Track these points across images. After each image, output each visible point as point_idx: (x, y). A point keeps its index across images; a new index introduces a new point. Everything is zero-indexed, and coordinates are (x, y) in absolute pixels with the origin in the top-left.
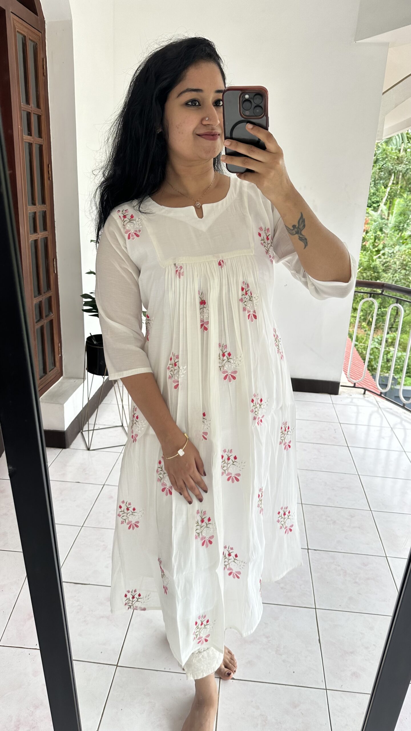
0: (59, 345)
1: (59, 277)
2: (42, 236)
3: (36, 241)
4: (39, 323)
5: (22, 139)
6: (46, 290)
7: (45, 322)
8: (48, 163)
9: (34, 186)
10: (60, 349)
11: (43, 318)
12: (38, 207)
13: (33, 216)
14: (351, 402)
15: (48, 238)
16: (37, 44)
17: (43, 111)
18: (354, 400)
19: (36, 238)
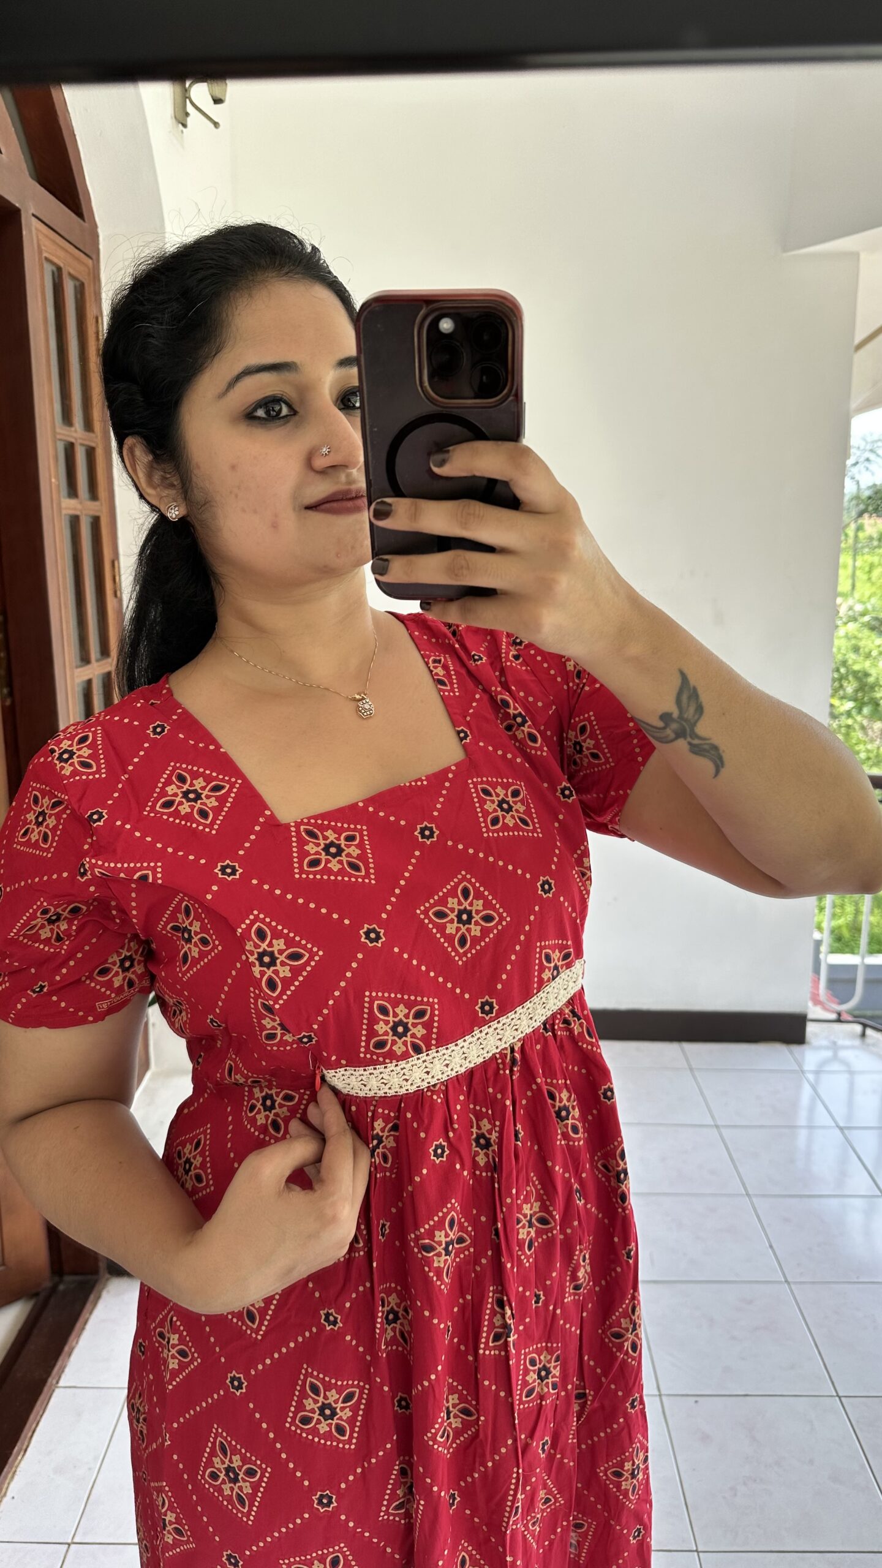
5: (60, 508)
8: (112, 558)
12: (94, 668)
14: (835, 1057)
16: (82, 285)
17: (99, 438)
18: (843, 1054)
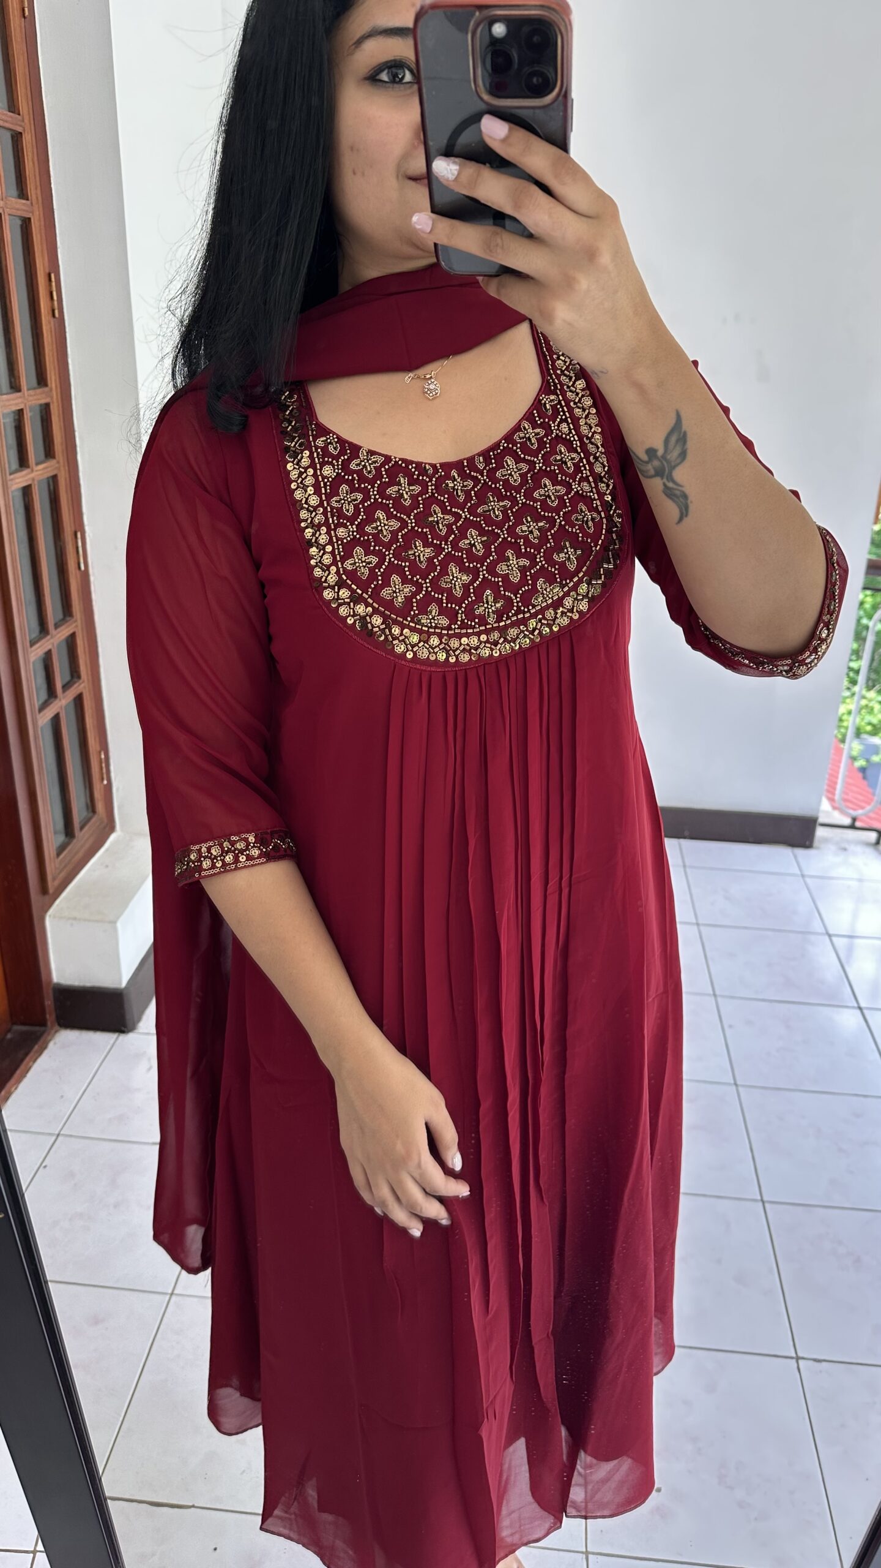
0: (103, 756)
1: (92, 579)
2: (41, 474)
3: (27, 491)
4: (46, 711)
6: (61, 616)
7: (63, 702)
8: (47, 271)
9: (12, 338)
10: (104, 765)
11: (56, 697)
12: (26, 395)
13: (15, 420)
15: (59, 478)
17: (26, 121)
19: (27, 480)
